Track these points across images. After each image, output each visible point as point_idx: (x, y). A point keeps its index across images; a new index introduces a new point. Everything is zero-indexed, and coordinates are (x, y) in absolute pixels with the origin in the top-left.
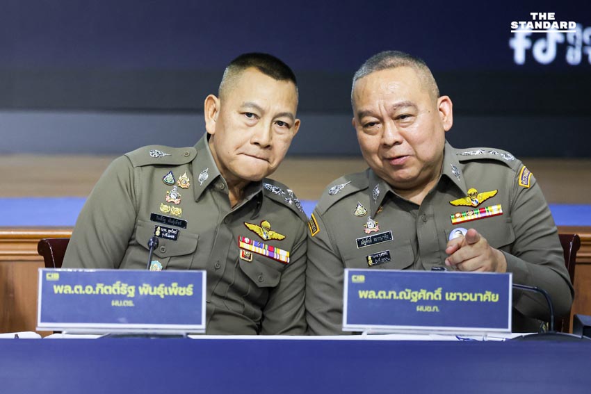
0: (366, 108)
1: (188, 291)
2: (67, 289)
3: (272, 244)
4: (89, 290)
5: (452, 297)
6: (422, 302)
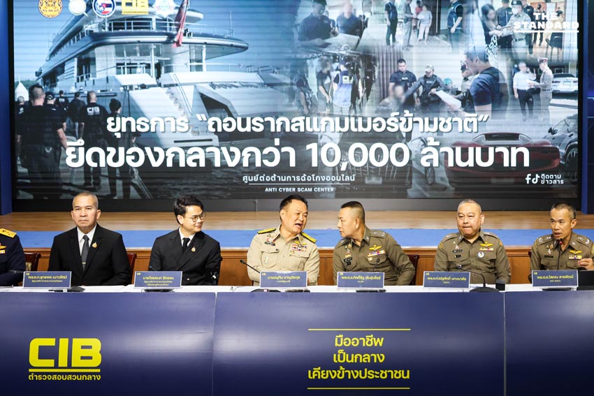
0: (461, 212)
1: (379, 278)
2: (346, 278)
3: (378, 251)
4: (352, 278)
5: (453, 279)
6: (445, 280)
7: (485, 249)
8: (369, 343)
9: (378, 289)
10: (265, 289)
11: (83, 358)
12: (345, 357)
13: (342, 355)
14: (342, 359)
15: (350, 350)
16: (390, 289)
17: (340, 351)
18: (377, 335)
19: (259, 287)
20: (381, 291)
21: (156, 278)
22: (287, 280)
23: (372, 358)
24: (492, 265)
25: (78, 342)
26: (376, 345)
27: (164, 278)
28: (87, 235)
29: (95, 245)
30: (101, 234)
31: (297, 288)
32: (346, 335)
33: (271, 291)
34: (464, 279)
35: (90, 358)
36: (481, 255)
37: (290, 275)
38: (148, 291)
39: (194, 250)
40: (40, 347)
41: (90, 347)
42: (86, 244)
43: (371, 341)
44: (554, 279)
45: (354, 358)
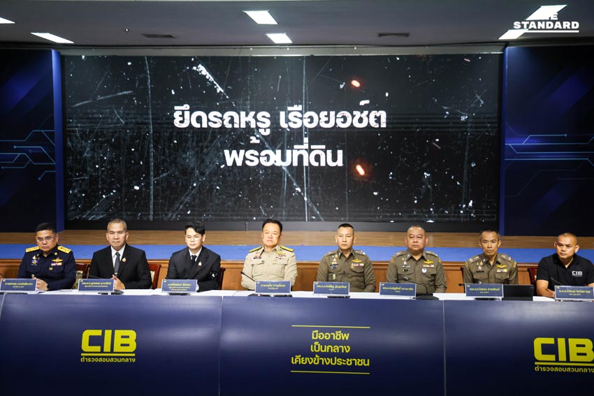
0: (411, 233)
5: (403, 289)
6: (396, 290)
7: (427, 266)
8: (338, 337)
9: (344, 295)
10: (259, 294)
11: (122, 345)
12: (320, 347)
13: (317, 346)
14: (317, 349)
15: (324, 343)
16: (354, 295)
17: (316, 343)
18: (344, 331)
19: (254, 292)
20: (347, 297)
21: (178, 285)
22: (275, 287)
23: (340, 349)
24: (433, 278)
25: (119, 333)
26: (343, 339)
27: (184, 284)
28: (119, 252)
29: (124, 260)
30: (129, 250)
31: (283, 294)
32: (321, 330)
33: (264, 296)
34: (411, 289)
35: (128, 345)
36: (424, 271)
37: (278, 283)
38: (171, 294)
39: (200, 264)
40: (90, 337)
41: (128, 337)
42: (118, 258)
43: (339, 336)
44: (483, 291)
45: (327, 349)
